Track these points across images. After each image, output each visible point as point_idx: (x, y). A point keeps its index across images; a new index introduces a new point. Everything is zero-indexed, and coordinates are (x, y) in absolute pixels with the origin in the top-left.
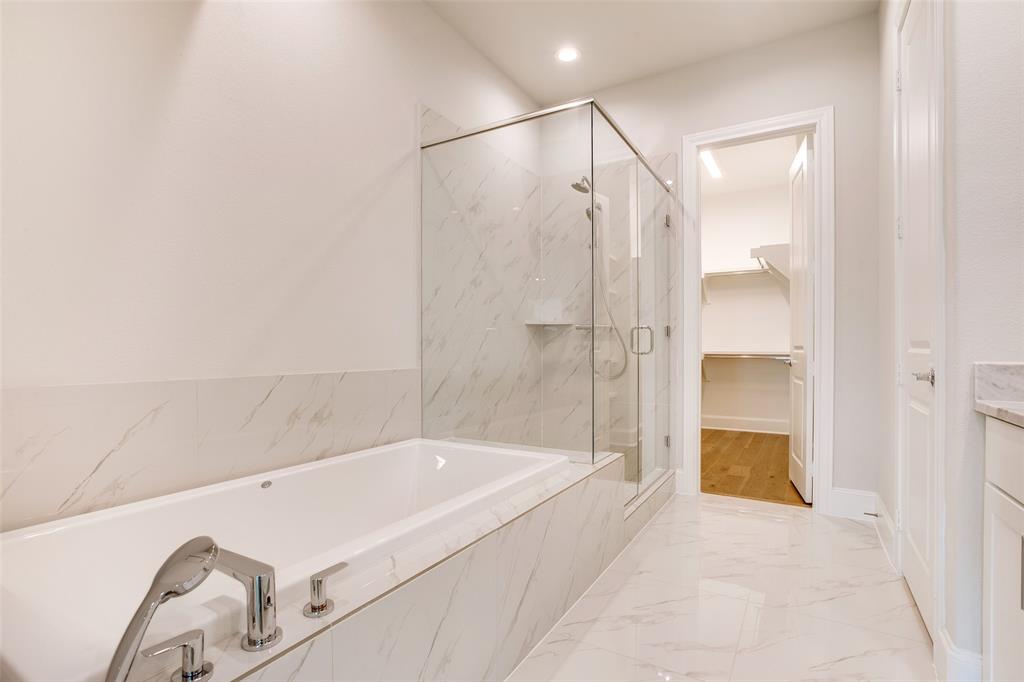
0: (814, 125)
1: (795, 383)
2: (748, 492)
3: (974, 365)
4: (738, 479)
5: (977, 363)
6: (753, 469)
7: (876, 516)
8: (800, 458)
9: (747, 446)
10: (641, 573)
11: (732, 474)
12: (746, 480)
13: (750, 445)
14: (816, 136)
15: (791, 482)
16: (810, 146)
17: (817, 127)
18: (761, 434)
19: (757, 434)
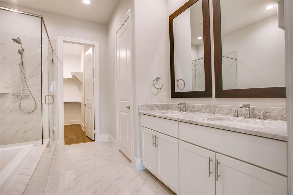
0: (94, 45)
1: (87, 110)
2: (77, 142)
3: (139, 105)
4: (73, 139)
5: (139, 104)
6: (75, 135)
7: (109, 139)
8: (90, 130)
9: (69, 129)
10: (61, 175)
11: (70, 138)
12: (75, 139)
13: (70, 128)
14: (95, 48)
15: (87, 136)
16: (93, 50)
17: (95, 46)
18: (73, 125)
19: (70, 125)
